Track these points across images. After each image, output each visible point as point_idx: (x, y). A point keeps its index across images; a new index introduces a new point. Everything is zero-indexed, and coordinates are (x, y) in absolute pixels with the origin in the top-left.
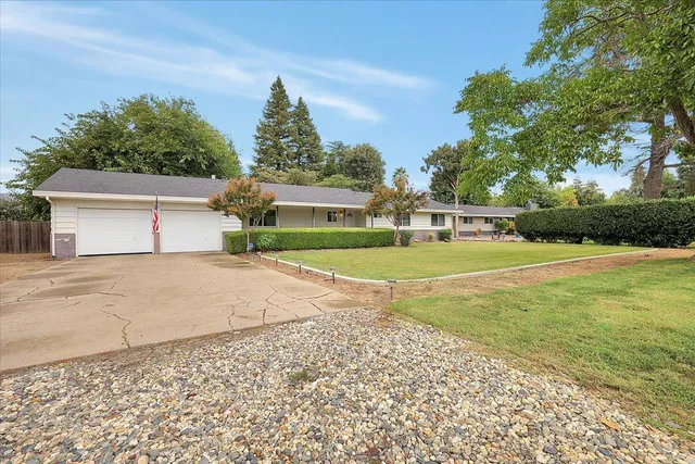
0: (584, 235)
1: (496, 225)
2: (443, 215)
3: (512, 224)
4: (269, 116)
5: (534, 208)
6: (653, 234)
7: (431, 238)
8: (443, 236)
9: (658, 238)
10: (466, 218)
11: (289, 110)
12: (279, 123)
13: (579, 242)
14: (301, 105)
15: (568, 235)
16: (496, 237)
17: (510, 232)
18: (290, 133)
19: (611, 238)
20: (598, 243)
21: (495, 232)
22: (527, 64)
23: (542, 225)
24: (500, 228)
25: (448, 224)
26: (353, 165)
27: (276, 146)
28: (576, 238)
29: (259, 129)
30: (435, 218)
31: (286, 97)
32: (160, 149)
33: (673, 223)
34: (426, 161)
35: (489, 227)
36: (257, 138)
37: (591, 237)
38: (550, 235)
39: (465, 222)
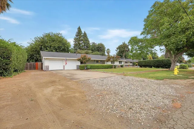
0: (152, 66)
1: (133, 64)
2: (121, 61)
3: (137, 63)
4: (77, 36)
5: (142, 60)
6: (166, 66)
7: (119, 66)
8: (122, 66)
9: (167, 67)
10: (126, 62)
11: (82, 34)
12: (80, 38)
13: (151, 68)
14: (85, 33)
15: (149, 66)
16: (133, 66)
17: (136, 65)
18: (82, 40)
19: (158, 67)
20: (155, 67)
21: (133, 65)
22: (141, 35)
23: (144, 64)
24: (134, 64)
25: (123, 64)
26: (98, 48)
27: (79, 43)
28: (151, 67)
29: (74, 39)
30: (120, 62)
31: (81, 31)
32: (57, 46)
33: (169, 64)
34: (117, 48)
35: (131, 64)
36: (74, 41)
37: (154, 66)
38: (145, 66)
39: (126, 63)
